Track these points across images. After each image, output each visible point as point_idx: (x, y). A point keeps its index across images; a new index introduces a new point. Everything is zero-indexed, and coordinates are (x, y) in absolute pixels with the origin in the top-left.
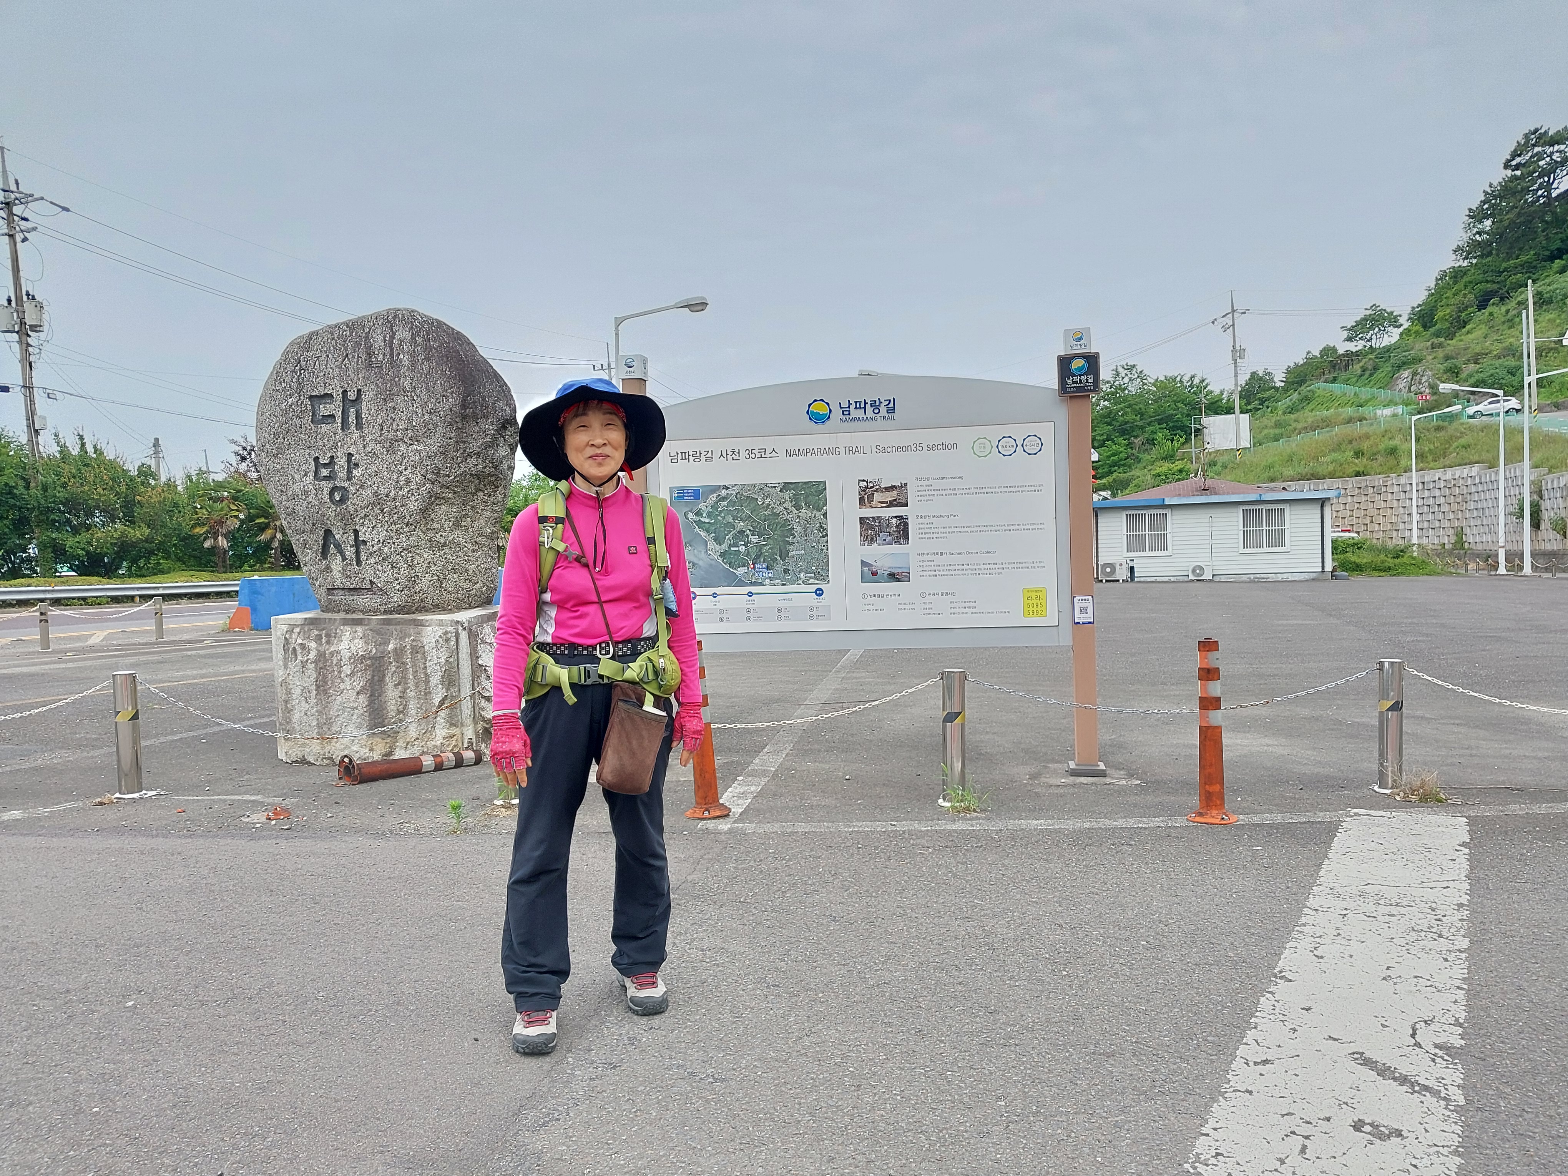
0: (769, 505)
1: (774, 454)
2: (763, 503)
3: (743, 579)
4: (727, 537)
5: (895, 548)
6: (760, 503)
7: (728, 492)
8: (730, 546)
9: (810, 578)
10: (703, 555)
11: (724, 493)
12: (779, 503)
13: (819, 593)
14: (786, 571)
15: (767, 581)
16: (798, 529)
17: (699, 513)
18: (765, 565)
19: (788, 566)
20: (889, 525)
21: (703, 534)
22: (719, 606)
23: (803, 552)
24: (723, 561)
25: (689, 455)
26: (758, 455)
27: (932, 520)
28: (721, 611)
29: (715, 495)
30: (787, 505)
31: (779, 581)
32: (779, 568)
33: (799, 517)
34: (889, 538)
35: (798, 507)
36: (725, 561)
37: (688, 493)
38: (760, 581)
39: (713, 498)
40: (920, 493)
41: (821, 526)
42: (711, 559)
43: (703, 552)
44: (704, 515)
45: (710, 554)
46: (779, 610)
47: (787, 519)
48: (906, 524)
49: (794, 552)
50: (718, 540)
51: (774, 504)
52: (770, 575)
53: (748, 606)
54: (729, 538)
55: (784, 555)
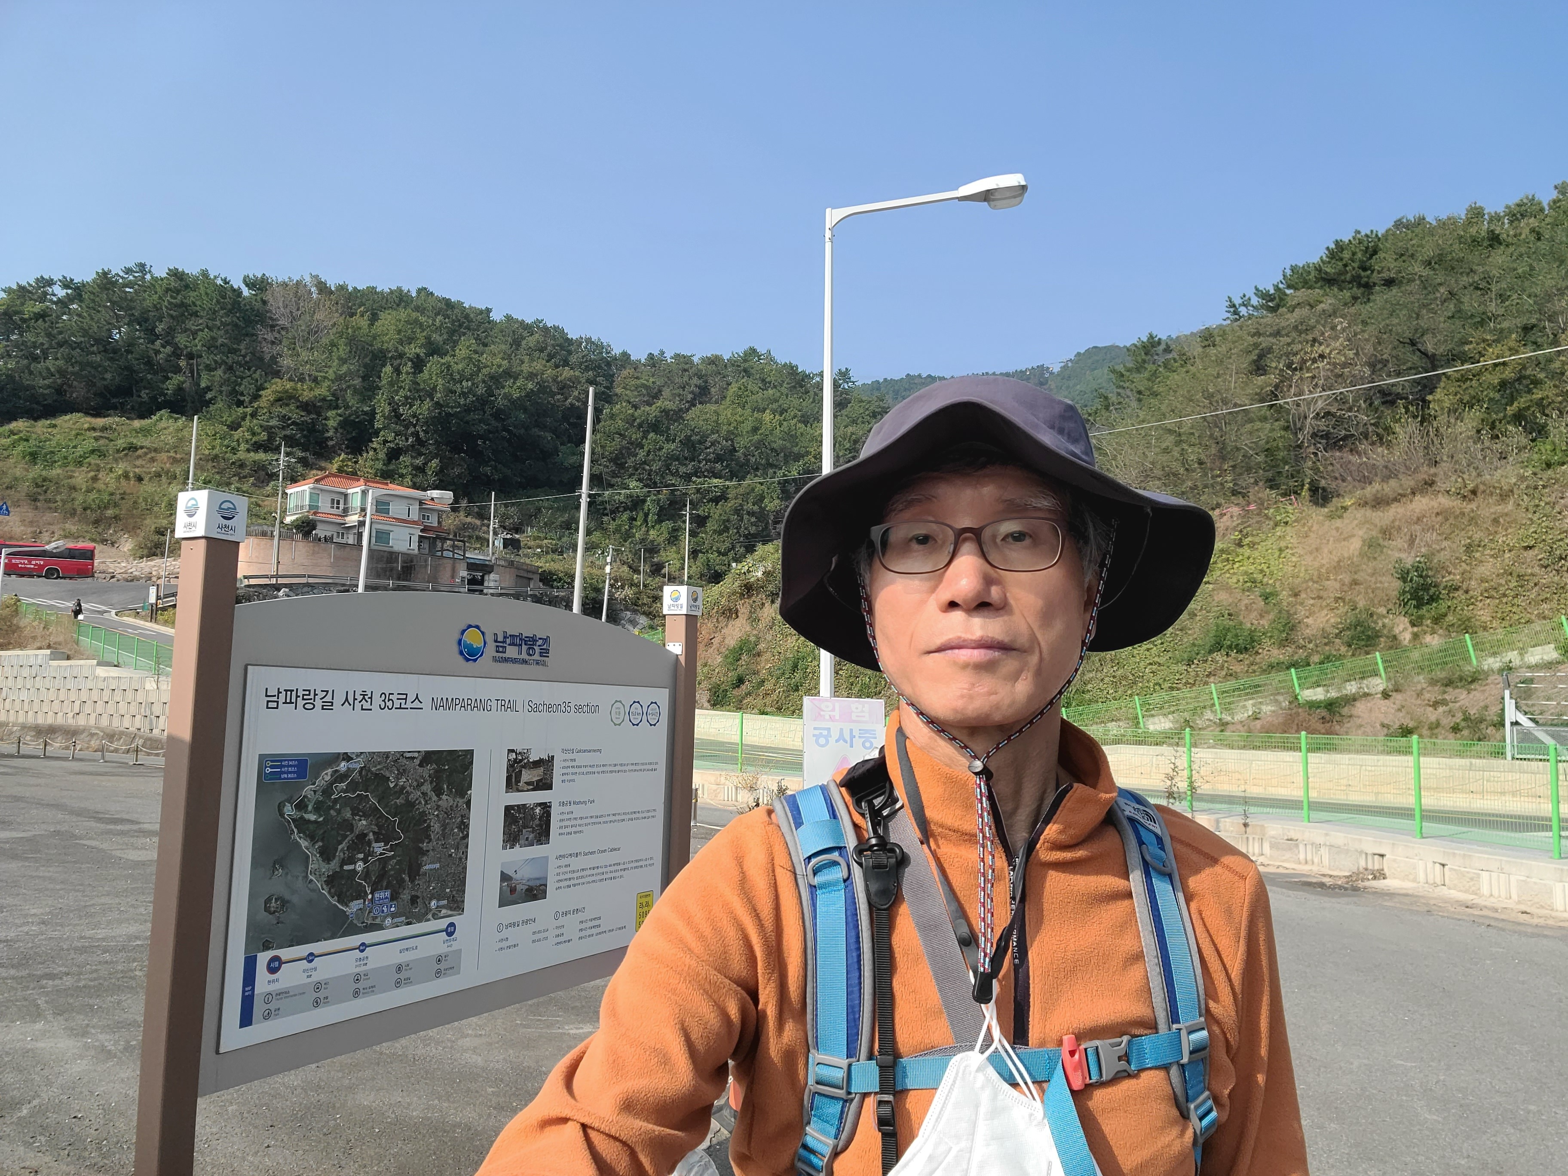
0: (403, 788)
1: (416, 704)
2: (396, 785)
3: (355, 922)
4: (340, 847)
5: (537, 851)
6: (392, 785)
7: (352, 765)
8: (343, 862)
9: (443, 907)
10: (300, 884)
11: (343, 766)
12: (415, 784)
13: (450, 930)
14: (414, 900)
15: (388, 921)
16: (436, 827)
17: (301, 806)
18: (388, 894)
19: (417, 891)
20: (533, 817)
21: (304, 843)
22: (316, 977)
23: (437, 866)
24: (329, 892)
25: (297, 696)
26: (397, 705)
27: (573, 808)
28: (318, 987)
29: (330, 771)
30: (427, 788)
31: (403, 918)
32: (406, 896)
33: (438, 807)
34: (531, 836)
35: (438, 792)
36: (333, 890)
37: (289, 766)
38: (378, 921)
39: (327, 775)
40: (565, 771)
41: (462, 823)
42: (313, 890)
43: (300, 878)
44: (310, 808)
45: (312, 880)
46: (399, 969)
47: (424, 812)
48: (549, 815)
49: (427, 867)
50: (326, 855)
51: (410, 786)
52: (392, 909)
53: (358, 970)
54: (342, 850)
55: (414, 871)
